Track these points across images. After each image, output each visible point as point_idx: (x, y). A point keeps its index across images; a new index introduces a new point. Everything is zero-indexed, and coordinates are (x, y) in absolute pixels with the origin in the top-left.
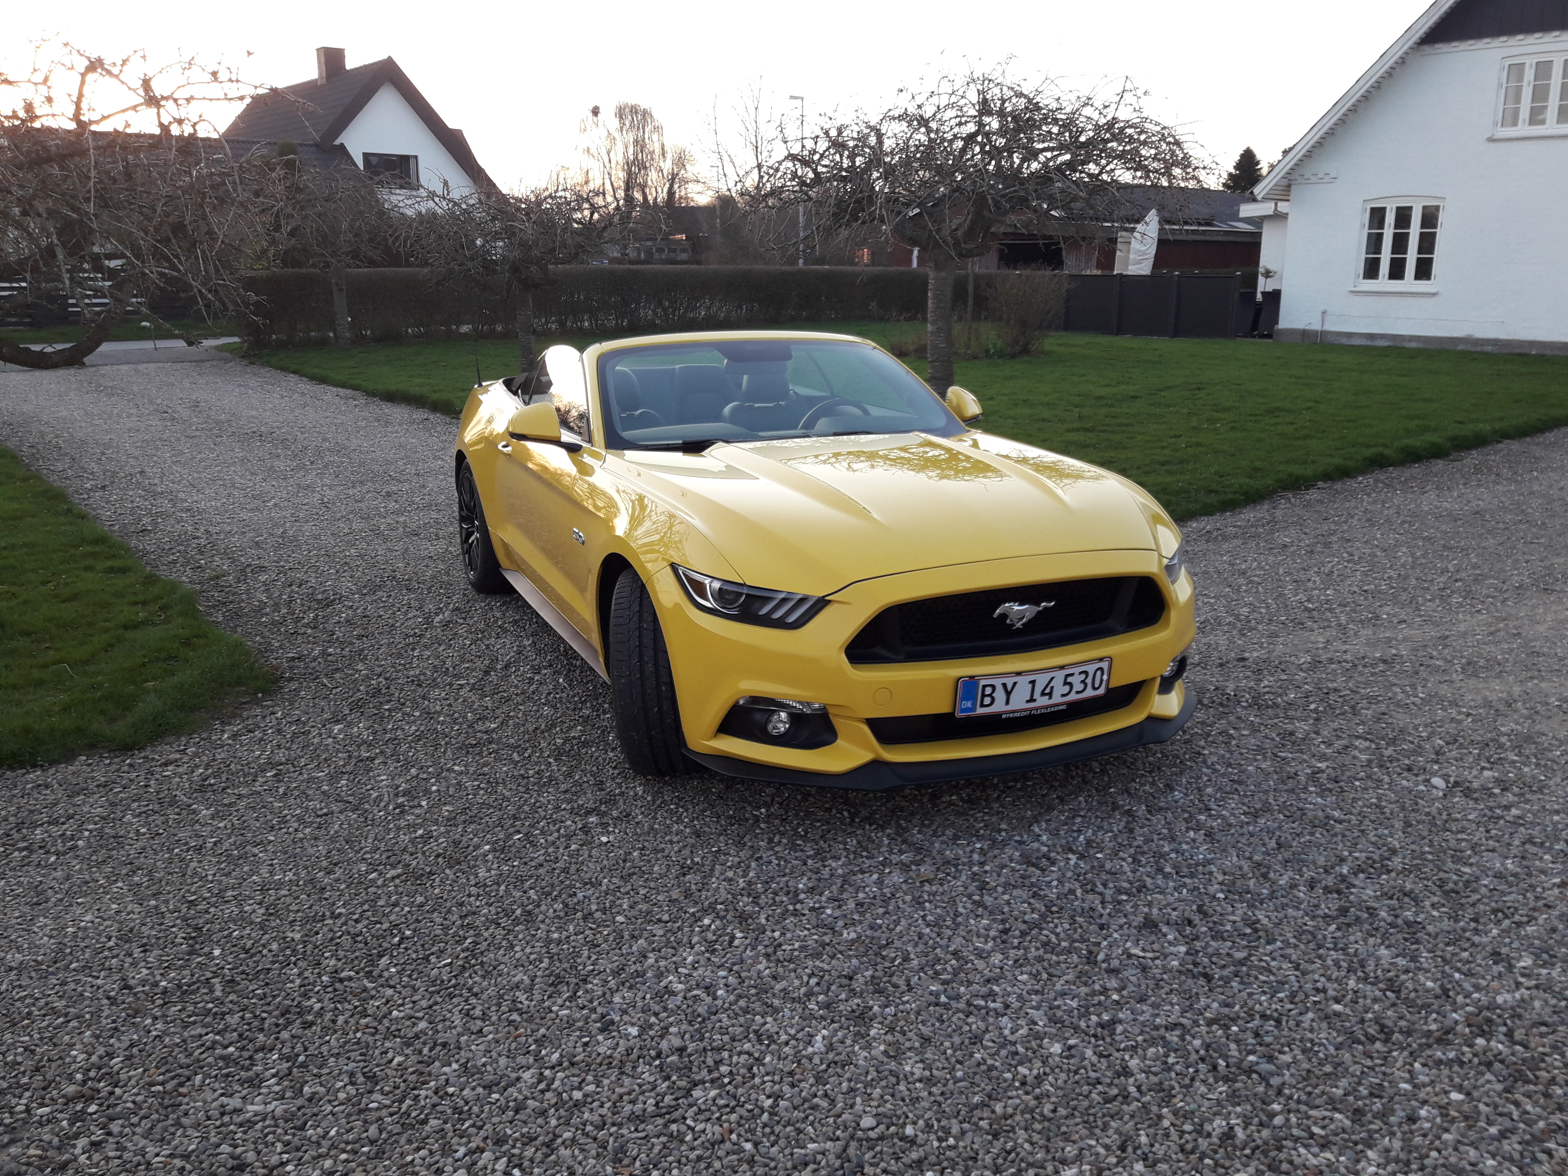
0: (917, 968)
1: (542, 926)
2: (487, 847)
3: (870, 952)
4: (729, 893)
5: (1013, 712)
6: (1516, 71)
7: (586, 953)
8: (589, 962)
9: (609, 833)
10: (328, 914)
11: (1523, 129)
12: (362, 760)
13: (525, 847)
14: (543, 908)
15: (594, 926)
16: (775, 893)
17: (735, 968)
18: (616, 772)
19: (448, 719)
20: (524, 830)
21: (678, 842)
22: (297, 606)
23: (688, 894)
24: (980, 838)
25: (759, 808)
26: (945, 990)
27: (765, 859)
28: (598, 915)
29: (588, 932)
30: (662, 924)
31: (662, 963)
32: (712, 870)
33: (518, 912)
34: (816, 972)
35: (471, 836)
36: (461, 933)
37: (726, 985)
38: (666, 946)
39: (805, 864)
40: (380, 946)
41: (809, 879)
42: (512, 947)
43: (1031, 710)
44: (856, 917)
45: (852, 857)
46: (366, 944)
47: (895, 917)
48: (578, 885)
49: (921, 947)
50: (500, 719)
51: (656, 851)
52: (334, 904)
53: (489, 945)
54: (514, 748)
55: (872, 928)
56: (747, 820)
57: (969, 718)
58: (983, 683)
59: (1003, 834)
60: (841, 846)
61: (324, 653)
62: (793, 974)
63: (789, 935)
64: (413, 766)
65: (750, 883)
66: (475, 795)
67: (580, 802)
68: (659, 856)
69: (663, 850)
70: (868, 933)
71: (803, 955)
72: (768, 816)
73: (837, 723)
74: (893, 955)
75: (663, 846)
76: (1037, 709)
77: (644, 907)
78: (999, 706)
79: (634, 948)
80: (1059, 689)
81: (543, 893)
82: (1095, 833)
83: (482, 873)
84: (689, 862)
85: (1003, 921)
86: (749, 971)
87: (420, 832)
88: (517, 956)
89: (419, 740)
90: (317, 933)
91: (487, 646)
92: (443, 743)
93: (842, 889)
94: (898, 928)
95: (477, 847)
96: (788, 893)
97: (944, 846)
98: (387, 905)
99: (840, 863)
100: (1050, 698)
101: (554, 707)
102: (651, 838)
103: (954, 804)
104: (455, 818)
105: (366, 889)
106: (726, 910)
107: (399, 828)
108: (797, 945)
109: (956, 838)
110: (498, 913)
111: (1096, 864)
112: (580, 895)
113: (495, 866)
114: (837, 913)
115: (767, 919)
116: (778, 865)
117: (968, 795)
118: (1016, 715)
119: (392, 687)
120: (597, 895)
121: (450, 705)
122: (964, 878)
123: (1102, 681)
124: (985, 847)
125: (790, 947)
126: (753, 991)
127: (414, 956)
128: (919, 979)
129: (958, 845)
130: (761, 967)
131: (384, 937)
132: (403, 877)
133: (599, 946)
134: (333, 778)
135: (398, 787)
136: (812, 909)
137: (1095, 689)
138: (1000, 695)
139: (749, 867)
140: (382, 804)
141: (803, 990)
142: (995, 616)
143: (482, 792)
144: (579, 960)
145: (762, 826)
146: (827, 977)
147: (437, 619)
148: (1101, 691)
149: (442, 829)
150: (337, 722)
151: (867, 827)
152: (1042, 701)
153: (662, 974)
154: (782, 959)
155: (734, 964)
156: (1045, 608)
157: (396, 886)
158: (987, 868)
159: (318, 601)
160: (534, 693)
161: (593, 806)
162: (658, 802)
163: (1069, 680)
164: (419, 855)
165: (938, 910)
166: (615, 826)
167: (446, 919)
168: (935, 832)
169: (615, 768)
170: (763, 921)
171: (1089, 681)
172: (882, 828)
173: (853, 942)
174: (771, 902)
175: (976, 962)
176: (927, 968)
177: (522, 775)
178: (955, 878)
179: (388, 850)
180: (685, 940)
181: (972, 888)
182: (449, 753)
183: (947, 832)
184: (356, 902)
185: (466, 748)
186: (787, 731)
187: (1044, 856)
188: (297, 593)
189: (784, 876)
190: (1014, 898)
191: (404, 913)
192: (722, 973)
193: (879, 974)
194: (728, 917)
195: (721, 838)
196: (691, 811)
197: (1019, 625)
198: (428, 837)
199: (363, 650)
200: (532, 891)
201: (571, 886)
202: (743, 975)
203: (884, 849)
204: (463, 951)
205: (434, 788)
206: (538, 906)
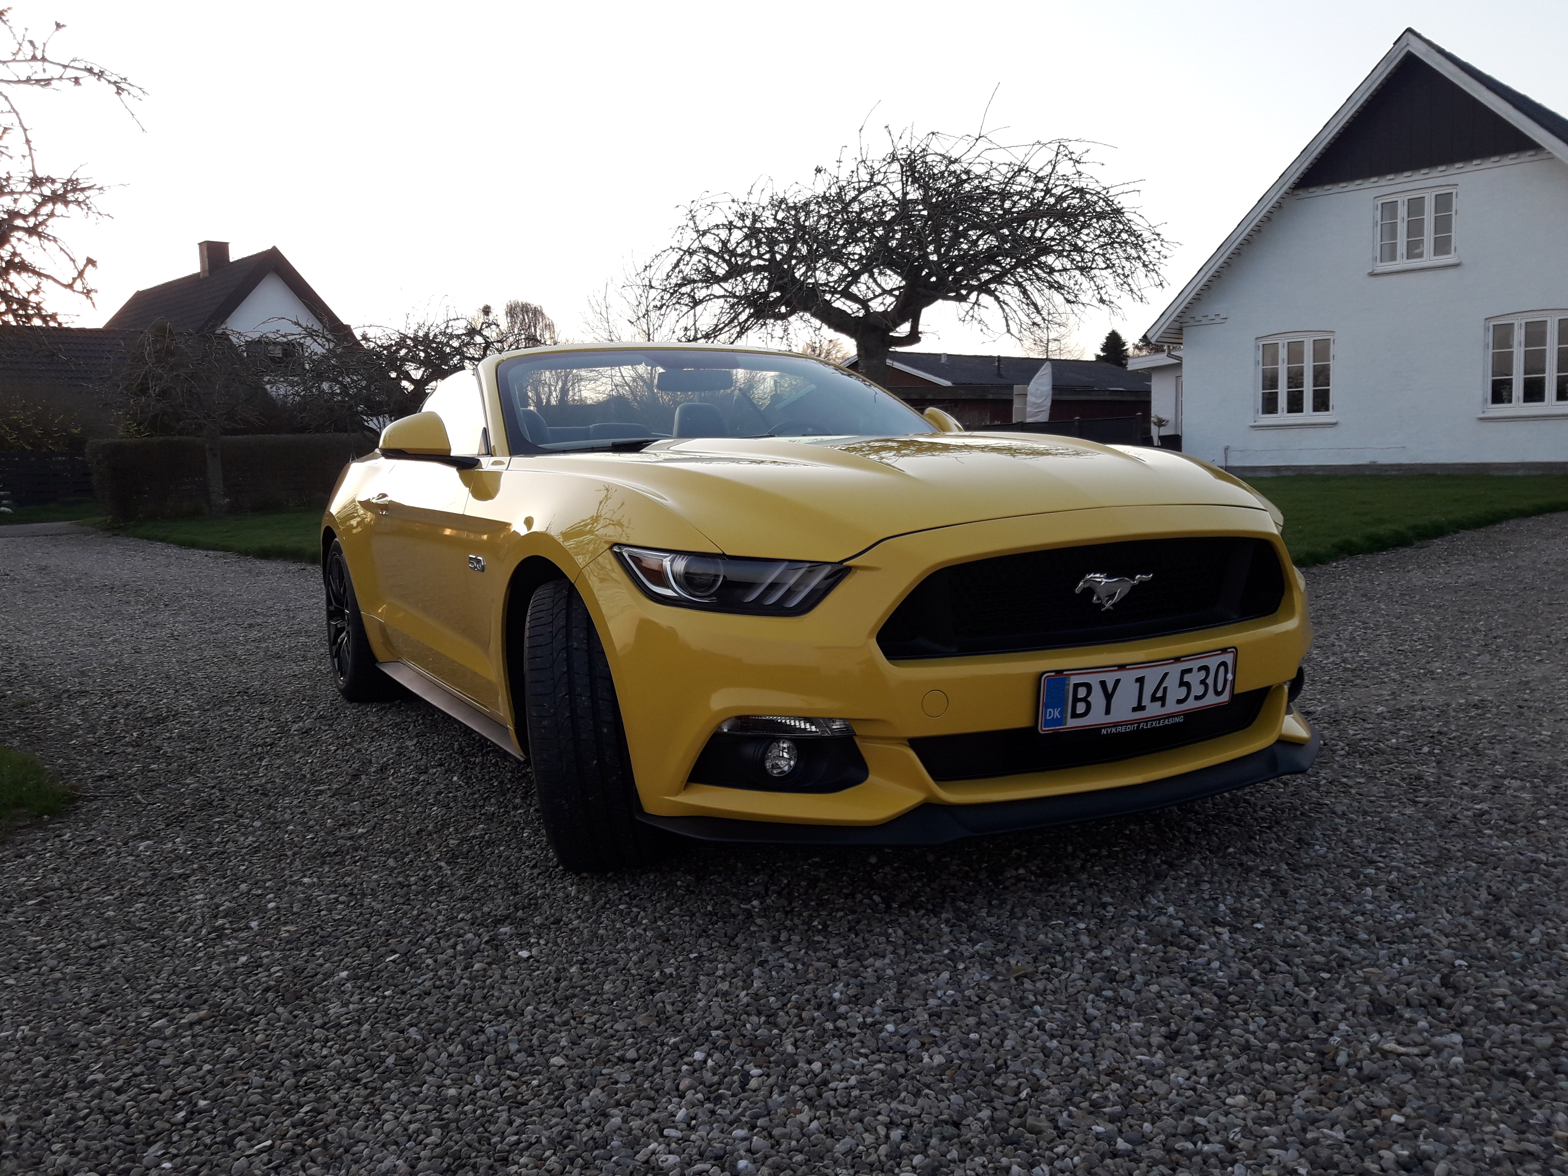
0: (1060, 1100)
1: (429, 1078)
2: (344, 974)
3: (976, 1082)
4: (727, 1012)
5: (1116, 725)
6: (1389, 209)
7: (504, 1116)
8: (509, 1130)
9: (530, 946)
10: (73, 1083)
11: (1402, 263)
12: (171, 879)
13: (403, 971)
14: (431, 1052)
15: (516, 1074)
16: (800, 1008)
17: (760, 1122)
18: (536, 871)
19: (299, 828)
20: (402, 948)
21: (638, 950)
22: (119, 728)
23: (662, 1019)
24: (1080, 916)
25: (749, 901)
26: (1120, 1131)
27: (772, 963)
28: (520, 1058)
29: (504, 1084)
30: (627, 1065)
31: (635, 1123)
32: (695, 983)
33: (391, 1060)
34: (897, 1118)
35: (321, 961)
36: (293, 1098)
37: (749, 1151)
38: (638, 1097)
39: (835, 965)
40: (152, 1127)
41: (847, 985)
42: (379, 1113)
43: (1138, 722)
44: (935, 1032)
45: (902, 952)
46: (127, 1125)
47: (996, 1029)
48: (486, 1016)
49: (1053, 1069)
50: (372, 823)
51: (605, 963)
52: (87, 1067)
53: (339, 1114)
54: (390, 853)
55: (966, 1046)
56: (734, 916)
57: (1056, 735)
58: (1075, 680)
59: (1111, 909)
60: (882, 939)
61: (145, 769)
62: (858, 1125)
63: (836, 1067)
64: (243, 882)
65: (756, 997)
66: (330, 911)
67: (486, 909)
68: (611, 968)
69: (615, 962)
70: (962, 1053)
71: (866, 1095)
72: (765, 910)
73: (867, 749)
74: (1015, 1083)
75: (615, 956)
76: (1146, 720)
77: (595, 1041)
78: (1096, 717)
79: (585, 1103)
80: (1175, 692)
81: (430, 1031)
82: (1237, 899)
83: (334, 1009)
84: (657, 974)
85: (1165, 1022)
86: (785, 1125)
87: (243, 959)
88: (387, 1127)
89: (256, 852)
90: (47, 1113)
91: (359, 751)
92: (289, 853)
93: (900, 995)
94: (1008, 1044)
95: (328, 975)
96: (819, 1007)
97: (1033, 929)
98: (176, 1063)
99: (887, 961)
100: (1163, 705)
101: (447, 807)
102: (595, 946)
103: (1024, 880)
104: (299, 938)
105: (144, 1042)
106: (727, 1037)
107: (212, 958)
108: (853, 1080)
109: (1045, 918)
110: (357, 1064)
111: (1261, 937)
112: (490, 1031)
113: (356, 998)
114: (904, 1029)
115: (795, 1044)
116: (795, 969)
117: (1038, 867)
118: (1119, 729)
119: (228, 798)
120: (518, 1028)
121: (304, 813)
122: (1079, 968)
123: (1226, 680)
124: (1092, 926)
125: (843, 1084)
126: (799, 1158)
127: (208, 1140)
128: (1070, 1115)
129: (1053, 928)
130: (804, 1117)
131: (160, 1113)
132: (208, 1023)
133: (525, 1103)
134: (123, 902)
135: (218, 906)
136: (863, 1026)
137: (1218, 693)
138: (1097, 699)
139: (750, 974)
140: (192, 928)
141: (883, 1149)
142: (1077, 590)
143: (340, 906)
144: (492, 1128)
145: (759, 921)
146: (917, 1126)
147: (295, 727)
148: (1225, 697)
149: (278, 955)
150: (143, 839)
151: (913, 913)
152: (1153, 710)
153: (637, 1141)
154: (833, 1102)
155: (757, 1117)
156: (1141, 583)
157: (193, 1036)
158: (1107, 953)
159: (147, 720)
160: (418, 793)
161: (506, 912)
162: (601, 902)
163: (1187, 678)
164: (239, 990)
165: (1058, 1015)
166: (540, 936)
167: (269, 1078)
168: (1012, 914)
169: (535, 866)
170: (790, 1049)
171: (1210, 681)
172: (935, 912)
173: (942, 1069)
174: (796, 1020)
175: (1149, 1083)
176: (1077, 1099)
177: (399, 883)
178: (1064, 969)
179: (191, 987)
180: (668, 1084)
181: (1096, 981)
182: (297, 862)
183: (1030, 912)
184: (124, 1062)
185: (323, 858)
186: (794, 770)
187: (1182, 932)
188: (122, 713)
189: (808, 983)
190: (1167, 988)
191: (201, 1073)
192: (739, 1133)
193: (1001, 1114)
194: (733, 1046)
195: (701, 940)
196: (649, 911)
197: (1108, 605)
198: (256, 964)
199: (195, 764)
200: (413, 1030)
201: (475, 1019)
202: (776, 1132)
203: (944, 939)
204: (294, 1126)
205: (272, 905)
206: (424, 1050)
